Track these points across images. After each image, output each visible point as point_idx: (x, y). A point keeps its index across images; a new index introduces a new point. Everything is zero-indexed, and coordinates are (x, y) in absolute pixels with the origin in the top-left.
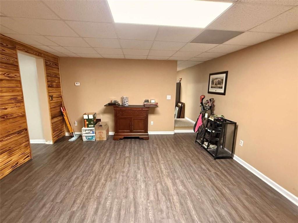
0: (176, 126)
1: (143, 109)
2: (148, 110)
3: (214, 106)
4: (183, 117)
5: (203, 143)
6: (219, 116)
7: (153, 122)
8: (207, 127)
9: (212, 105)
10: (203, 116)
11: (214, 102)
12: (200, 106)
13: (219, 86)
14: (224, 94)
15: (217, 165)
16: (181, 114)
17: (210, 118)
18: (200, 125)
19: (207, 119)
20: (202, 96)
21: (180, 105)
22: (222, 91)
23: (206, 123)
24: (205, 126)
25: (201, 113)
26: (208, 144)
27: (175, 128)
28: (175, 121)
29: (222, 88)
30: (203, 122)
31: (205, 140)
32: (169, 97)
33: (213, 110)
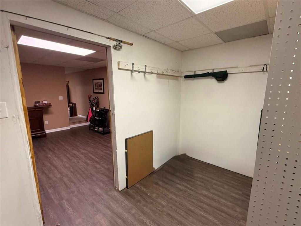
0: (71, 122)
1: (36, 110)
2: (42, 110)
3: (99, 102)
4: (76, 115)
5: (95, 128)
6: (103, 108)
7: (47, 121)
8: (96, 116)
9: (97, 101)
10: (92, 109)
11: (98, 99)
12: (89, 103)
13: (100, 88)
14: (103, 93)
15: (104, 137)
16: (73, 112)
17: (97, 110)
18: (91, 116)
19: (95, 111)
20: (89, 95)
21: (71, 105)
22: (102, 91)
23: (95, 114)
24: (94, 116)
25: (90, 108)
26: (98, 128)
27: (70, 124)
28: (70, 119)
29: (101, 89)
30: (92, 114)
31: (95, 126)
32: (61, 98)
33: (99, 105)
